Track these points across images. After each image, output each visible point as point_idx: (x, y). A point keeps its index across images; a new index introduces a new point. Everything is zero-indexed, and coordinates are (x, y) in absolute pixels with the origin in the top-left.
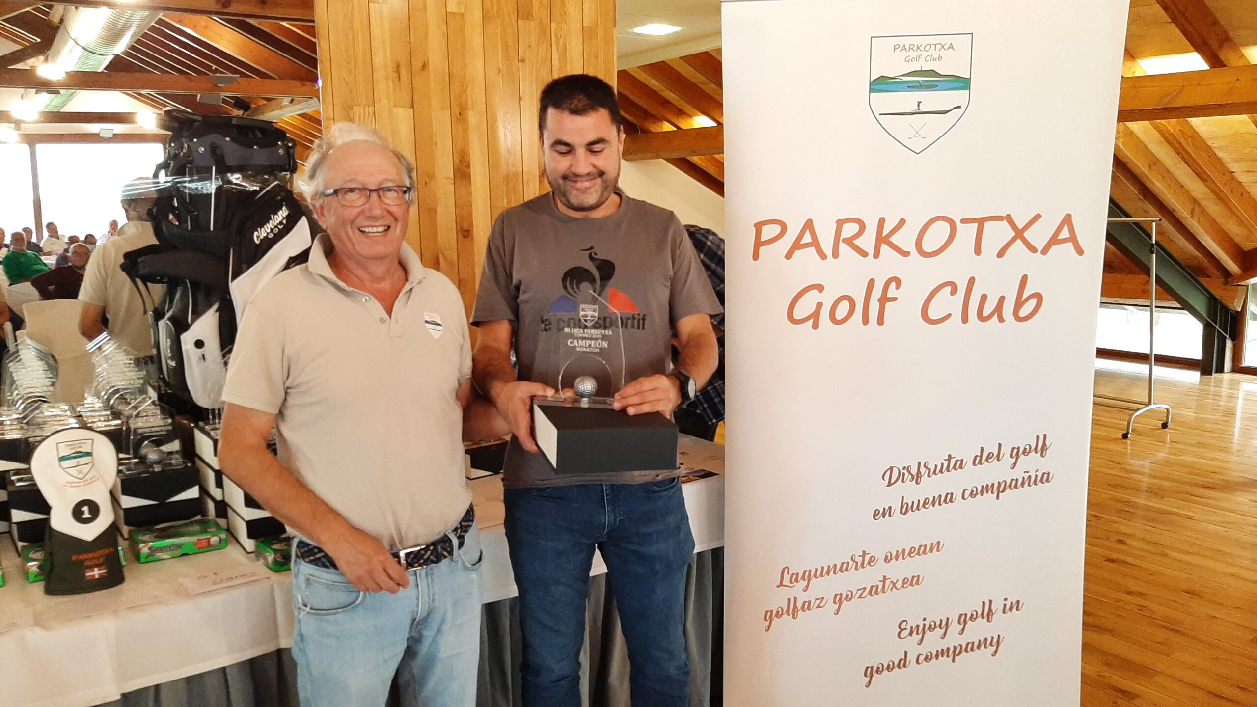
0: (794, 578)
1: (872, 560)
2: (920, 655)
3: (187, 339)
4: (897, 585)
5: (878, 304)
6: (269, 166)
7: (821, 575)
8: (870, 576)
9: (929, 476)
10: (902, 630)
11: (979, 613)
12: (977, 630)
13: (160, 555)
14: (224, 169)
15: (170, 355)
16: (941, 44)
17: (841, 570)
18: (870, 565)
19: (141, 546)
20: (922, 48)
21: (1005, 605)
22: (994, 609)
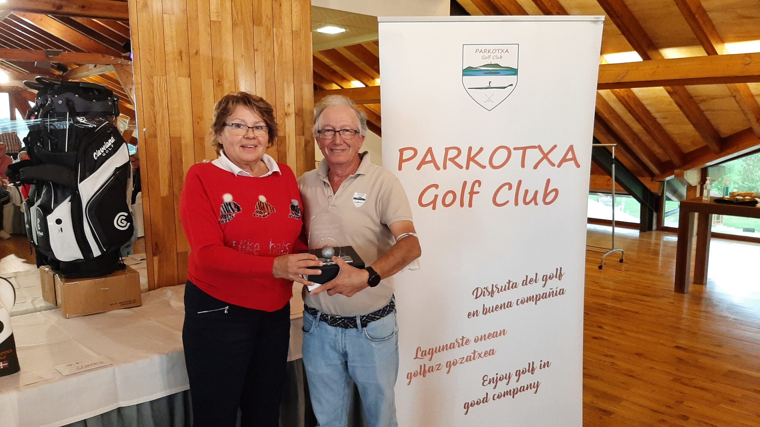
0: (424, 354)
1: (468, 341)
2: (496, 395)
3: (51, 219)
4: (481, 355)
5: (469, 195)
6: (102, 112)
7: (439, 351)
8: (466, 351)
9: (498, 292)
10: (484, 381)
11: (527, 369)
12: (526, 379)
15: (39, 229)
16: (501, 49)
17: (450, 348)
18: (466, 344)
20: (491, 51)
21: (541, 364)
22: (535, 367)
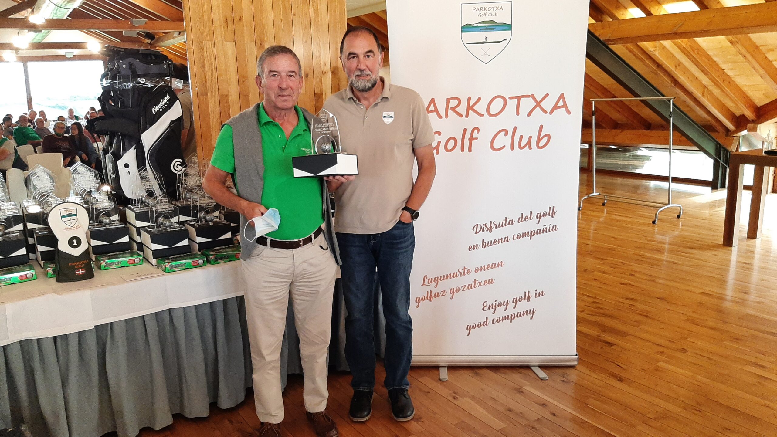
0: (430, 281)
1: (469, 271)
2: (494, 319)
3: (120, 163)
4: (481, 284)
5: (469, 141)
6: (159, 74)
7: (444, 279)
8: (468, 280)
9: (496, 228)
10: (484, 307)
11: (523, 298)
12: (523, 306)
13: (110, 266)
14: (136, 76)
15: (112, 172)
17: (453, 277)
18: (467, 274)
19: (101, 262)
20: (487, 9)
21: (536, 294)
22: (530, 295)
